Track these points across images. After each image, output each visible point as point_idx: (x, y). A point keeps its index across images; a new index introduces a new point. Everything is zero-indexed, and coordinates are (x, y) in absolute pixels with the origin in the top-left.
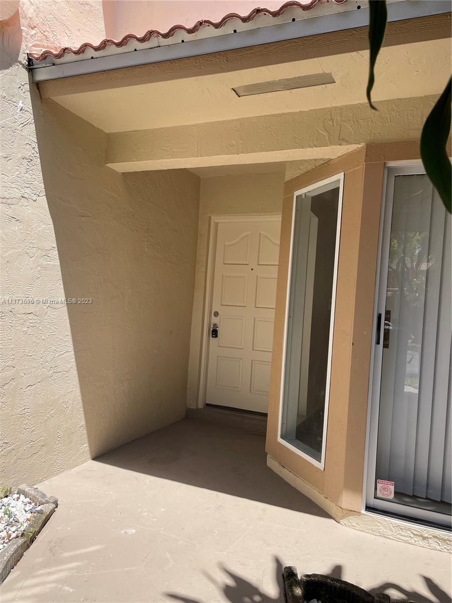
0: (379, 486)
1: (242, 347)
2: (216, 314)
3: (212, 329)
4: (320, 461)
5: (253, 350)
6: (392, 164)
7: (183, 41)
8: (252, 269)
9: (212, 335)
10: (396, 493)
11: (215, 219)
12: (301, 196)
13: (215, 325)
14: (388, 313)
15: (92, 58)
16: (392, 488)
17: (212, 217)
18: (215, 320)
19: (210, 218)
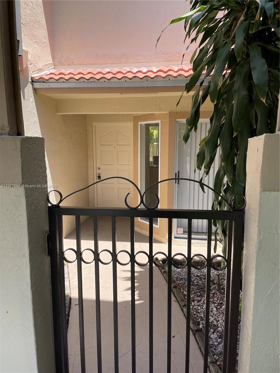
0: (178, 230)
1: (113, 183)
2: (99, 169)
3: (98, 176)
4: (157, 225)
5: (118, 183)
6: (178, 120)
7: (105, 81)
8: (115, 147)
9: (98, 178)
10: (183, 232)
11: (94, 124)
12: (142, 124)
13: (99, 174)
14: (178, 172)
15: (64, 82)
16: (182, 230)
17: (93, 123)
18: (99, 171)
19: (92, 123)
